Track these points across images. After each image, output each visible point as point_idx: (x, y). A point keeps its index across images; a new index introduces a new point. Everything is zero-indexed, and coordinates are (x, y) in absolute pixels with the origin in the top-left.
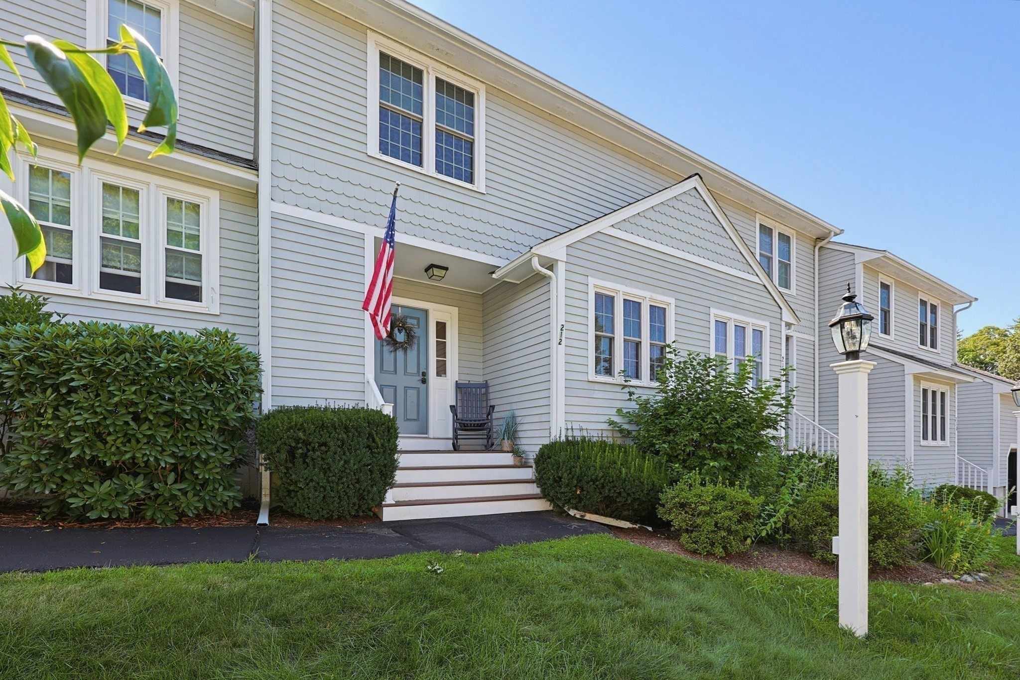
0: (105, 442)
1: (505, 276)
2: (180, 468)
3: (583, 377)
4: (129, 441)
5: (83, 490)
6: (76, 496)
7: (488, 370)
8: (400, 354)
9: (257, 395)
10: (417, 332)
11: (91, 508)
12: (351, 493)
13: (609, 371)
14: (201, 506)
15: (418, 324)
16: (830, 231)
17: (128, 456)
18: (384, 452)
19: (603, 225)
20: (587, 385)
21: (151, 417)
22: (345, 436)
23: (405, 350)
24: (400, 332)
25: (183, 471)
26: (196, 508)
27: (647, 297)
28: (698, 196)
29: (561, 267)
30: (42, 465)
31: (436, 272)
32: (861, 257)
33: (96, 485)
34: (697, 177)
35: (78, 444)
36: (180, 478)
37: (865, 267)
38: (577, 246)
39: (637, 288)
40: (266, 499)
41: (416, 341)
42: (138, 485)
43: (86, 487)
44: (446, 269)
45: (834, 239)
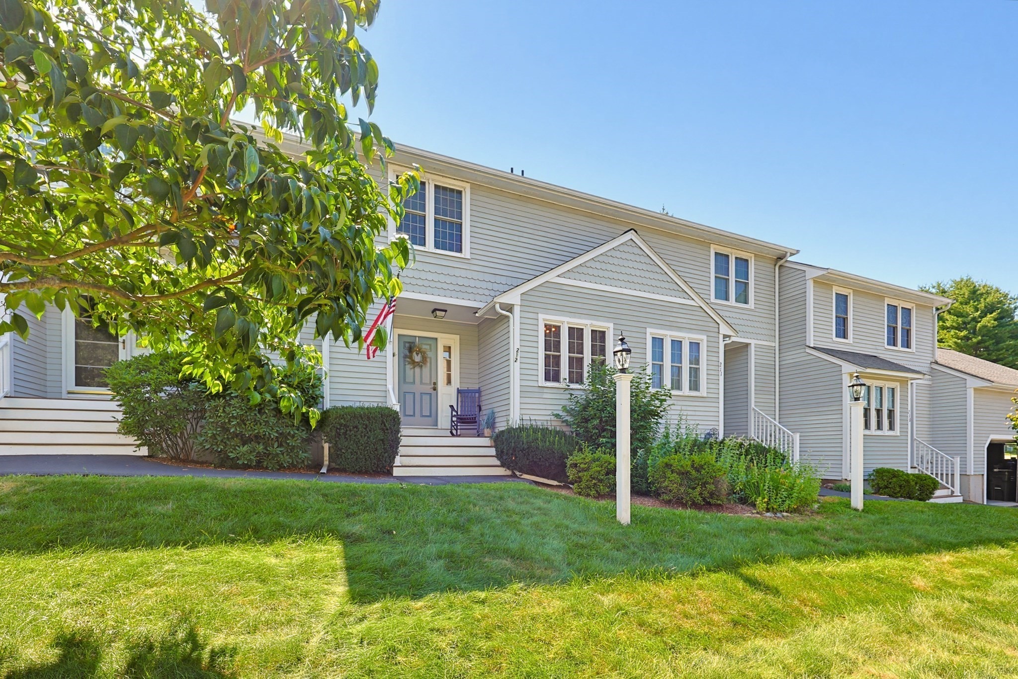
0: (245, 425)
1: (485, 314)
2: (280, 440)
3: (535, 384)
4: (257, 424)
5: (235, 449)
6: (232, 452)
7: (481, 380)
8: (417, 370)
9: (321, 400)
10: (430, 354)
11: (238, 459)
12: (372, 457)
13: (556, 378)
14: (290, 461)
15: (431, 348)
16: (786, 252)
17: (256, 431)
18: (392, 432)
19: (551, 276)
20: (537, 390)
21: (267, 411)
22: (367, 422)
23: (421, 367)
24: (417, 354)
25: (281, 442)
26: (288, 462)
27: (588, 325)
28: (634, 245)
29: (517, 310)
30: (217, 437)
31: (438, 313)
32: (811, 274)
33: (241, 448)
34: (632, 231)
35: (234, 425)
36: (280, 445)
37: (815, 282)
38: (530, 293)
39: (580, 318)
40: (326, 463)
41: (428, 360)
42: (261, 448)
43: (237, 448)
44: (446, 311)
45: (790, 259)
